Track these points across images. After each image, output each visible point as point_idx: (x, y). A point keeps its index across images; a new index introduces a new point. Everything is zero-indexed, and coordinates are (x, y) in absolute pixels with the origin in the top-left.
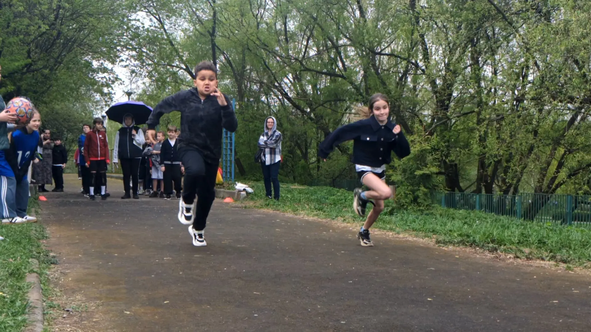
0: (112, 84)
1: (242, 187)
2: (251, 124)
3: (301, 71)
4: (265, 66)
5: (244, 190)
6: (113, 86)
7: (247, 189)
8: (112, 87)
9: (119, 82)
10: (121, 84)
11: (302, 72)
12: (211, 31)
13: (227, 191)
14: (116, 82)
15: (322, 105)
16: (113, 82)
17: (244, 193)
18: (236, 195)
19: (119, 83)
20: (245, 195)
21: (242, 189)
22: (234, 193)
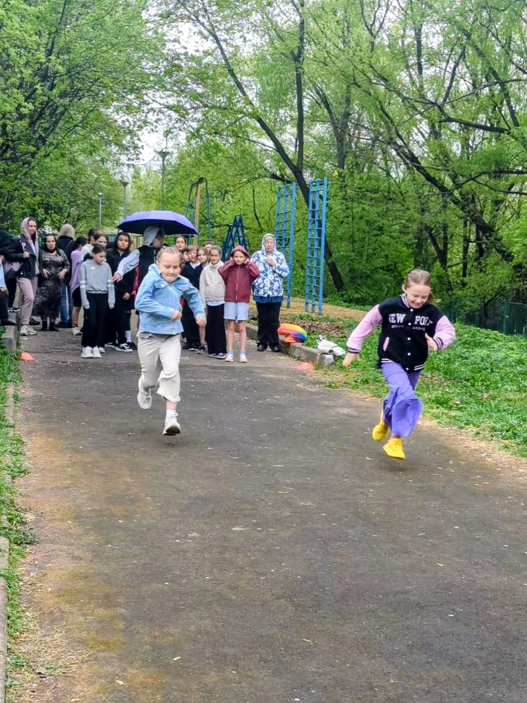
0: (138, 130)
1: (327, 346)
2: (355, 204)
3: (440, 122)
4: (381, 112)
5: (331, 351)
6: (140, 133)
7: (334, 349)
8: (137, 136)
9: (149, 128)
10: (153, 131)
11: (442, 123)
12: (296, 52)
13: (304, 347)
14: (145, 128)
15: (474, 179)
16: (140, 127)
17: (330, 357)
18: (318, 358)
19: (149, 130)
20: (332, 360)
21: (327, 350)
22: (315, 355)
